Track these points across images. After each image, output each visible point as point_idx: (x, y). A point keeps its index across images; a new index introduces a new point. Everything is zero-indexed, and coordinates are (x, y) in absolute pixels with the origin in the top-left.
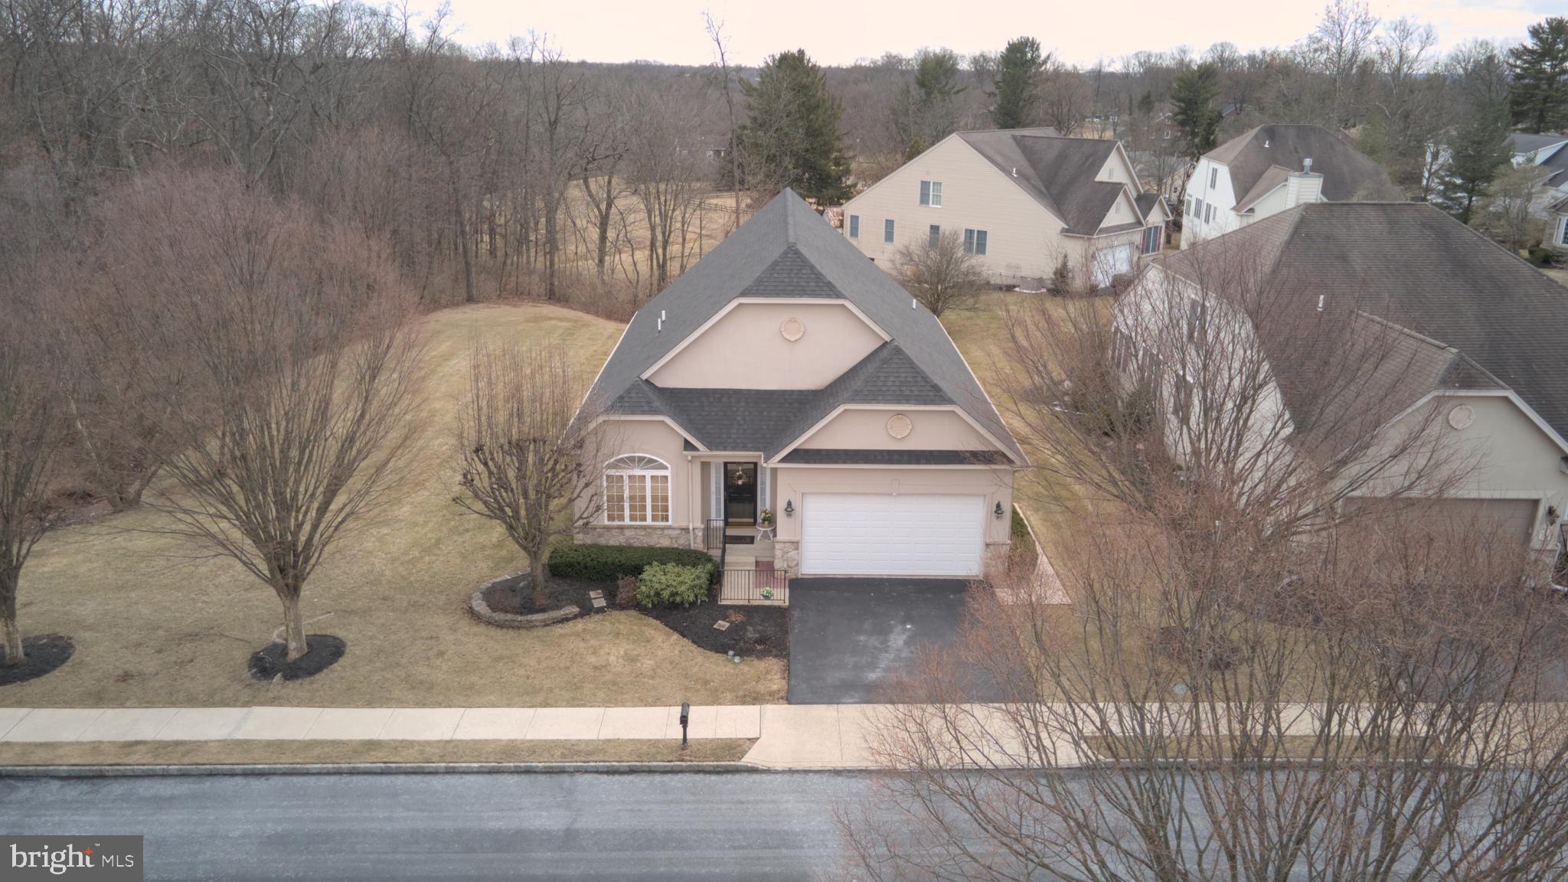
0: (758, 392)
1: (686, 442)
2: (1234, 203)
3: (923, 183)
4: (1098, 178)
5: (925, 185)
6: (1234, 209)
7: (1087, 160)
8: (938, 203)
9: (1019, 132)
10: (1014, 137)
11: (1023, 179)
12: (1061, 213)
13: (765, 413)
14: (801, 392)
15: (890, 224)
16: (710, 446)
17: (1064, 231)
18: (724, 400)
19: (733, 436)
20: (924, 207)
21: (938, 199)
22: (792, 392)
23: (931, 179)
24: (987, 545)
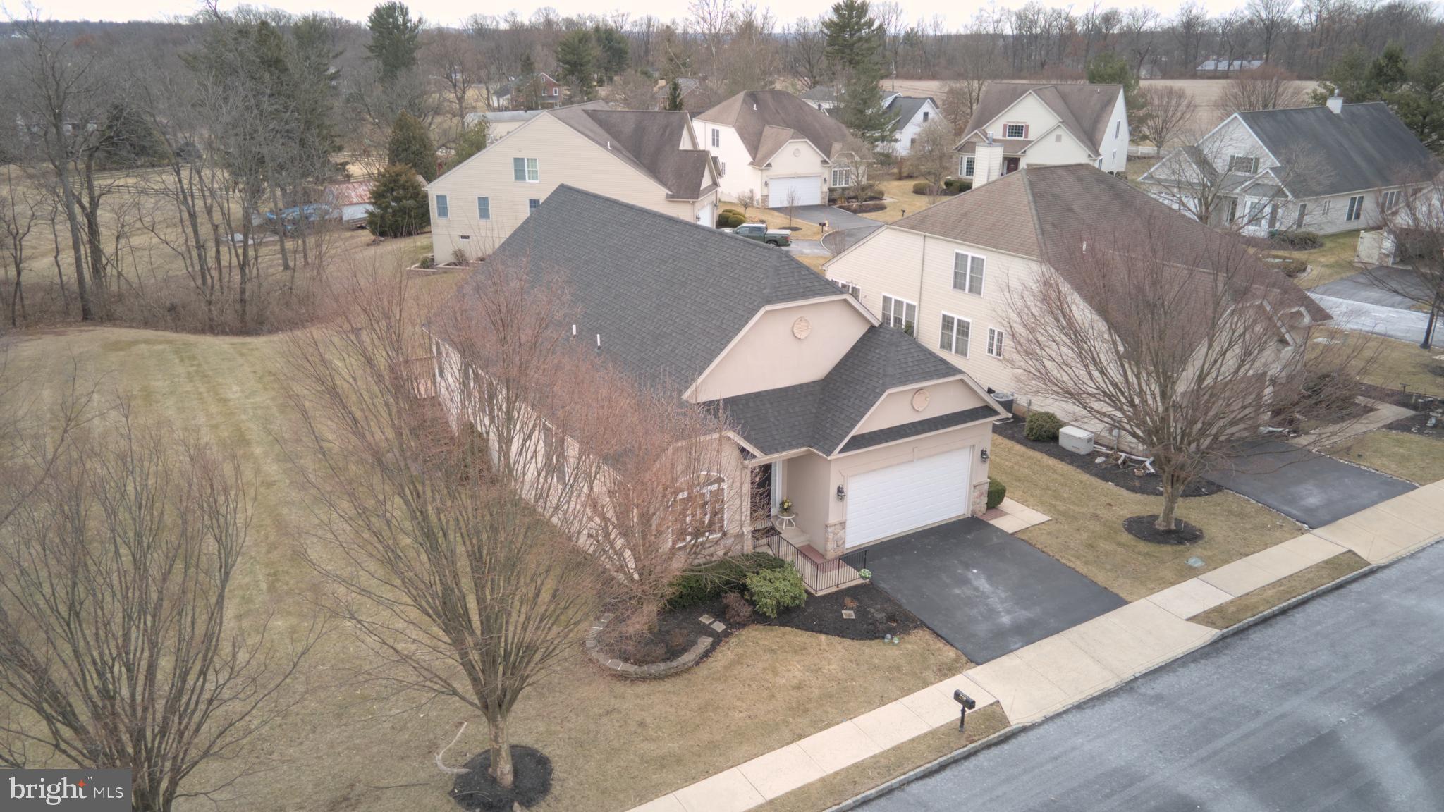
0: (774, 391)
1: (743, 450)
2: (750, 159)
3: (516, 160)
4: (681, 148)
5: (518, 162)
6: (751, 164)
7: (665, 131)
8: (535, 178)
9: (590, 106)
10: (586, 112)
11: (615, 150)
12: (661, 180)
13: (791, 410)
14: (807, 385)
15: (483, 202)
16: (766, 451)
17: (668, 197)
18: (751, 404)
19: (777, 437)
20: (520, 184)
21: (534, 174)
22: (801, 385)
23: (525, 155)
24: (975, 487)
